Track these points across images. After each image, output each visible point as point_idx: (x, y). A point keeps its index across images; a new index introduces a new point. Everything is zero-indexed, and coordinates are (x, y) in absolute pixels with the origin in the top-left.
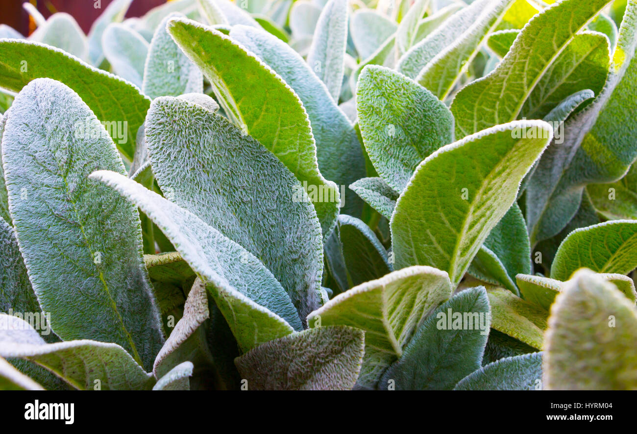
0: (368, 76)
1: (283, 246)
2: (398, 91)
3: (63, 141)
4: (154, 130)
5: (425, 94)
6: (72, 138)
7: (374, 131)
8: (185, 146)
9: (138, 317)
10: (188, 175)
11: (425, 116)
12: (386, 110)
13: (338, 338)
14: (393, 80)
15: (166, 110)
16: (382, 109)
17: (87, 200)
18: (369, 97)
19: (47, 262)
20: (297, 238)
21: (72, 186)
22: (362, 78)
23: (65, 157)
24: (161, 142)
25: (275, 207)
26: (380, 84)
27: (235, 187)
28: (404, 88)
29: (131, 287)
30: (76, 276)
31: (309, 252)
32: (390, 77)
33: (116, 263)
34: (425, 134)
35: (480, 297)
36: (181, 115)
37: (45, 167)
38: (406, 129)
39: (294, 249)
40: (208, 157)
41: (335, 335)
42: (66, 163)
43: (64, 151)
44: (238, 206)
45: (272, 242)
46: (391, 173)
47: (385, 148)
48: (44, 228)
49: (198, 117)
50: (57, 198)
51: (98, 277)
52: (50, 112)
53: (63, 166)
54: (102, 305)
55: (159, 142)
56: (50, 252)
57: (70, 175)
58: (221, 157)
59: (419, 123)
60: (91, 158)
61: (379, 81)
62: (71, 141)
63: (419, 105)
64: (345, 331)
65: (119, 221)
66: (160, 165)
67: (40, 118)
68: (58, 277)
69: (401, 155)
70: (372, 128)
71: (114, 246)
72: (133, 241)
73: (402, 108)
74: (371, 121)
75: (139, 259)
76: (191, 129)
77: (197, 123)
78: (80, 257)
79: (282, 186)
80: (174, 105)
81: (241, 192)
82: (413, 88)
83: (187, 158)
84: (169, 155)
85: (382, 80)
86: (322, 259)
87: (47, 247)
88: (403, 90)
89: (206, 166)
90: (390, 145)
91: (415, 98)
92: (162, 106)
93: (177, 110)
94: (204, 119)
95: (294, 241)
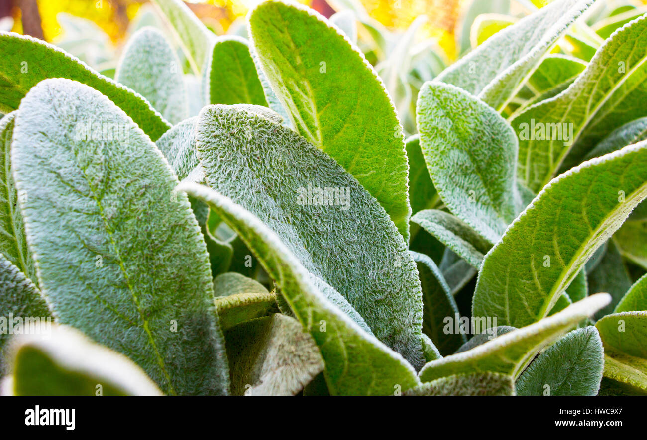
0: (430, 94)
1: (364, 285)
2: (465, 111)
3: (96, 154)
4: (209, 144)
5: (494, 115)
6: (108, 151)
7: (438, 156)
8: (247, 164)
9: (193, 375)
10: (255, 200)
11: (493, 140)
12: (452, 133)
13: (482, 387)
14: (459, 99)
15: (221, 121)
16: (448, 131)
17: (130, 228)
18: (433, 117)
19: (80, 307)
20: (384, 275)
21: (110, 211)
22: (424, 96)
23: (101, 174)
24: (219, 159)
25: (356, 238)
26: (444, 104)
27: (308, 215)
28: (472, 108)
29: (188, 337)
30: (115, 326)
31: (401, 290)
32: (456, 95)
33: (168, 308)
34: (492, 160)
35: (592, 338)
36: (240, 127)
37: (72, 187)
38: (472, 154)
39: (380, 288)
40: (275, 177)
41: (479, 384)
42: (102, 181)
43: (98, 167)
44: (311, 238)
45: (351, 280)
46: (457, 203)
47: (450, 176)
48: (75, 264)
49: (261, 129)
50: (89, 227)
51: (142, 327)
52: (74, 118)
53: (97, 185)
54: (147, 362)
55: (216, 158)
56: (84, 295)
57: (106, 197)
58: (292, 178)
59: (487, 147)
60: (136, 175)
61: (443, 100)
62: (107, 154)
63: (488, 127)
64: (492, 378)
65: (177, 254)
66: (220, 186)
67: (61, 126)
68: (94, 327)
69: (466, 184)
70: (436, 152)
71: (167, 287)
72: (198, 279)
73: (469, 130)
74: (436, 144)
75: (207, 301)
76: (254, 143)
77: (260, 137)
78: (120, 301)
79: (363, 213)
80: (230, 115)
81: (316, 220)
82: (482, 109)
83: (250, 179)
84: (229, 174)
85: (446, 99)
86: (421, 299)
87: (78, 288)
88: (470, 110)
89: (273, 188)
90: (456, 173)
91: (483, 120)
92: (214, 116)
93: (235, 121)
94: (269, 132)
95: (379, 279)
